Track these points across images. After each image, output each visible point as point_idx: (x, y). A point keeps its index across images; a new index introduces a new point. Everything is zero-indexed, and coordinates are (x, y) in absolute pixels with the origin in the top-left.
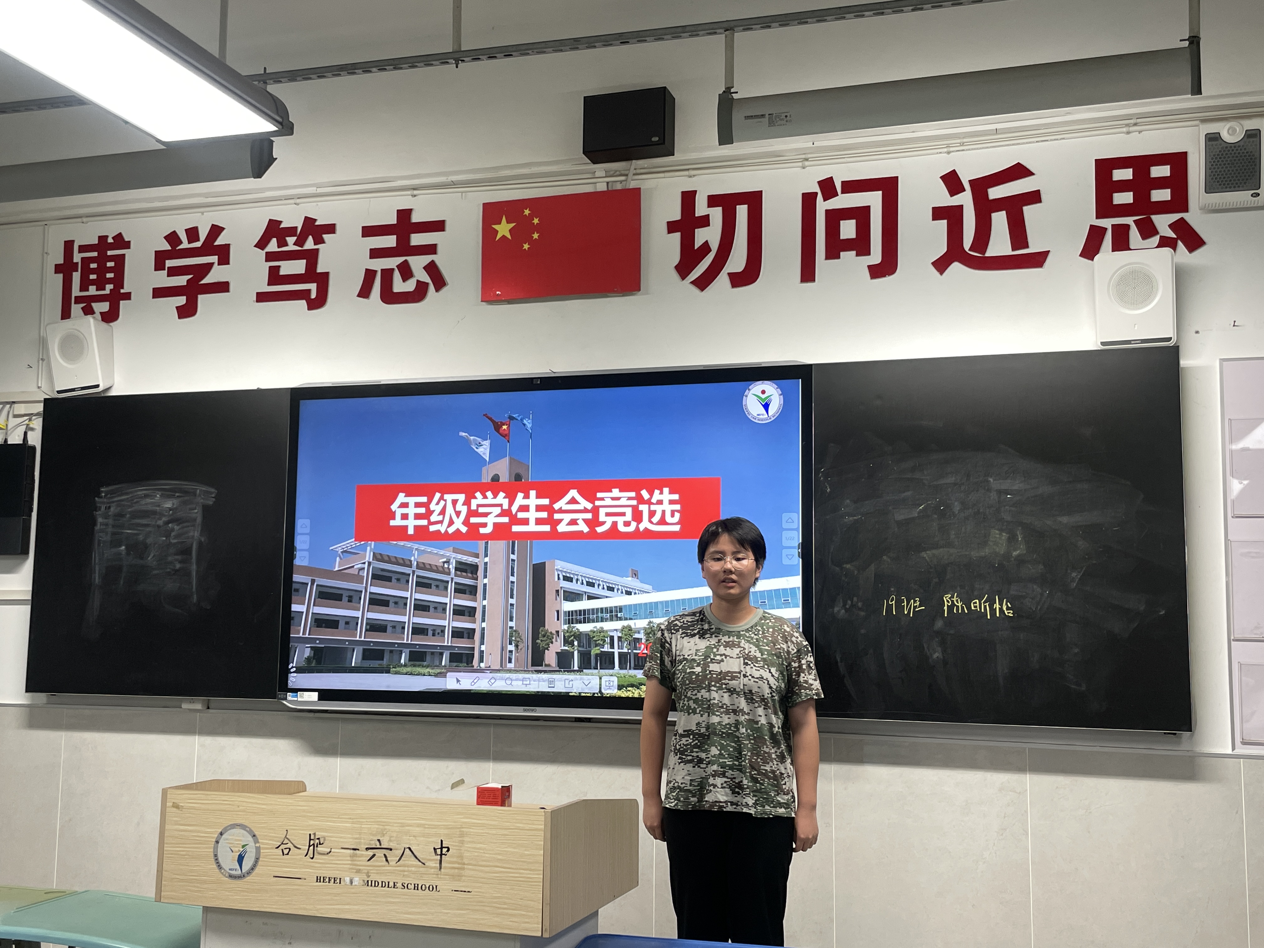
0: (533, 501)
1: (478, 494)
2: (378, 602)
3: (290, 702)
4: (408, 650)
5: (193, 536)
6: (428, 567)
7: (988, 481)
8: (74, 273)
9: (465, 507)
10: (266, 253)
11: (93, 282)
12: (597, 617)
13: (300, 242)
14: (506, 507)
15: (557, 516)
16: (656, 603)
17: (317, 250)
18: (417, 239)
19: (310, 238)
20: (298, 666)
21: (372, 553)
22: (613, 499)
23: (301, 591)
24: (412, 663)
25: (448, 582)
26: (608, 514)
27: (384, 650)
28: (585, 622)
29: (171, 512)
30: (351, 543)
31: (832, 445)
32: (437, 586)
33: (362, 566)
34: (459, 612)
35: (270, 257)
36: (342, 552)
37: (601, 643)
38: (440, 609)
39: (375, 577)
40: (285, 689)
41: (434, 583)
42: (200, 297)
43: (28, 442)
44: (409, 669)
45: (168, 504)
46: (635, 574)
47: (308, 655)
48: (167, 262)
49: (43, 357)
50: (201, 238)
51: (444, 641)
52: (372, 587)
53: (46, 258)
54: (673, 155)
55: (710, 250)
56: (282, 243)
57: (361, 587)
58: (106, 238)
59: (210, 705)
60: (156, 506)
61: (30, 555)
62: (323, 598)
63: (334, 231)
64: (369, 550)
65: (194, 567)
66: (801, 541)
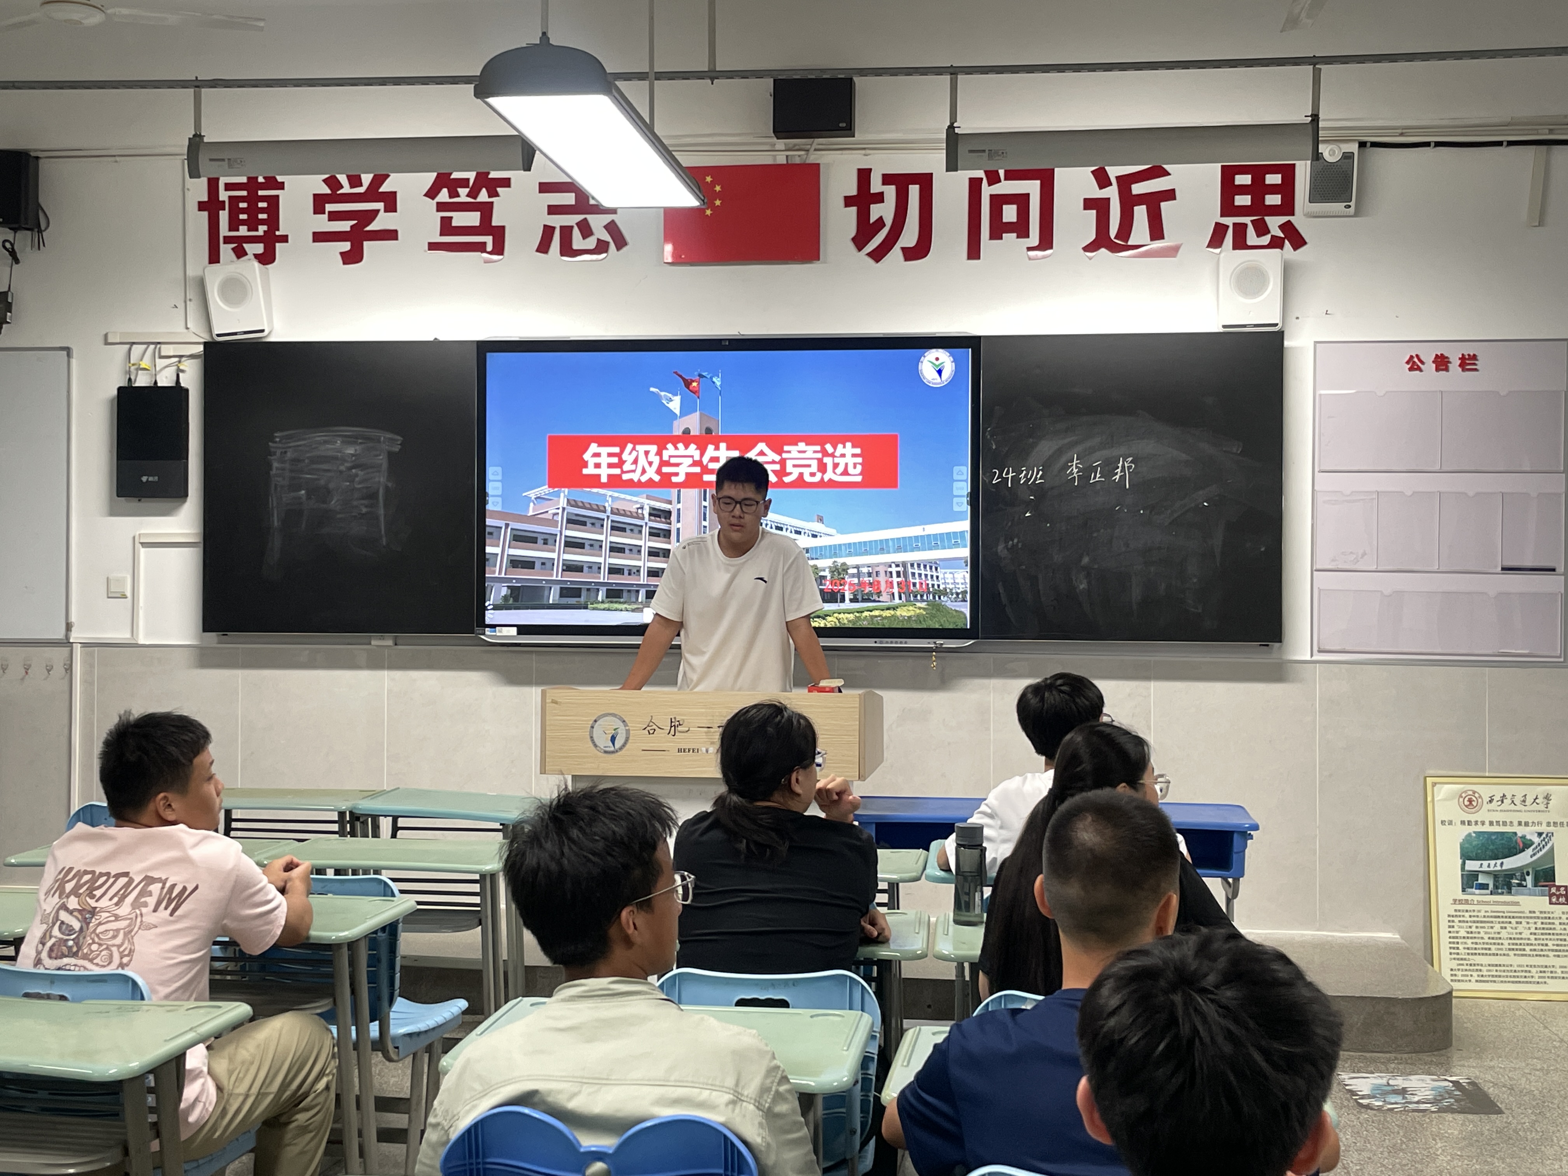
1: (670, 446)
2: (573, 544)
3: (488, 636)
4: (605, 589)
5: (379, 482)
6: (622, 512)
8: (221, 212)
9: (658, 458)
10: (438, 203)
11: (243, 222)
13: (473, 194)
14: (697, 458)
16: (840, 545)
17: (492, 203)
19: (484, 190)
20: (495, 603)
21: (566, 500)
22: (800, 452)
23: (495, 534)
24: (609, 599)
25: (642, 526)
26: (795, 466)
27: (581, 588)
29: (354, 458)
30: (545, 489)
31: (997, 408)
32: (632, 530)
33: (557, 511)
34: (654, 553)
35: (441, 207)
36: (535, 498)
38: (635, 551)
39: (569, 521)
40: (483, 625)
41: (628, 528)
42: (365, 243)
43: (180, 383)
44: (606, 606)
45: (351, 451)
46: (821, 520)
47: (505, 593)
48: (327, 205)
49: (191, 298)
50: (364, 184)
51: (640, 581)
52: (567, 531)
53: (188, 195)
54: (854, 136)
55: (884, 225)
56: (453, 194)
57: (556, 531)
58: (257, 178)
59: (399, 641)
60: (338, 452)
61: (189, 498)
62: (516, 541)
63: (509, 186)
64: (563, 496)
65: (381, 512)
66: (969, 491)
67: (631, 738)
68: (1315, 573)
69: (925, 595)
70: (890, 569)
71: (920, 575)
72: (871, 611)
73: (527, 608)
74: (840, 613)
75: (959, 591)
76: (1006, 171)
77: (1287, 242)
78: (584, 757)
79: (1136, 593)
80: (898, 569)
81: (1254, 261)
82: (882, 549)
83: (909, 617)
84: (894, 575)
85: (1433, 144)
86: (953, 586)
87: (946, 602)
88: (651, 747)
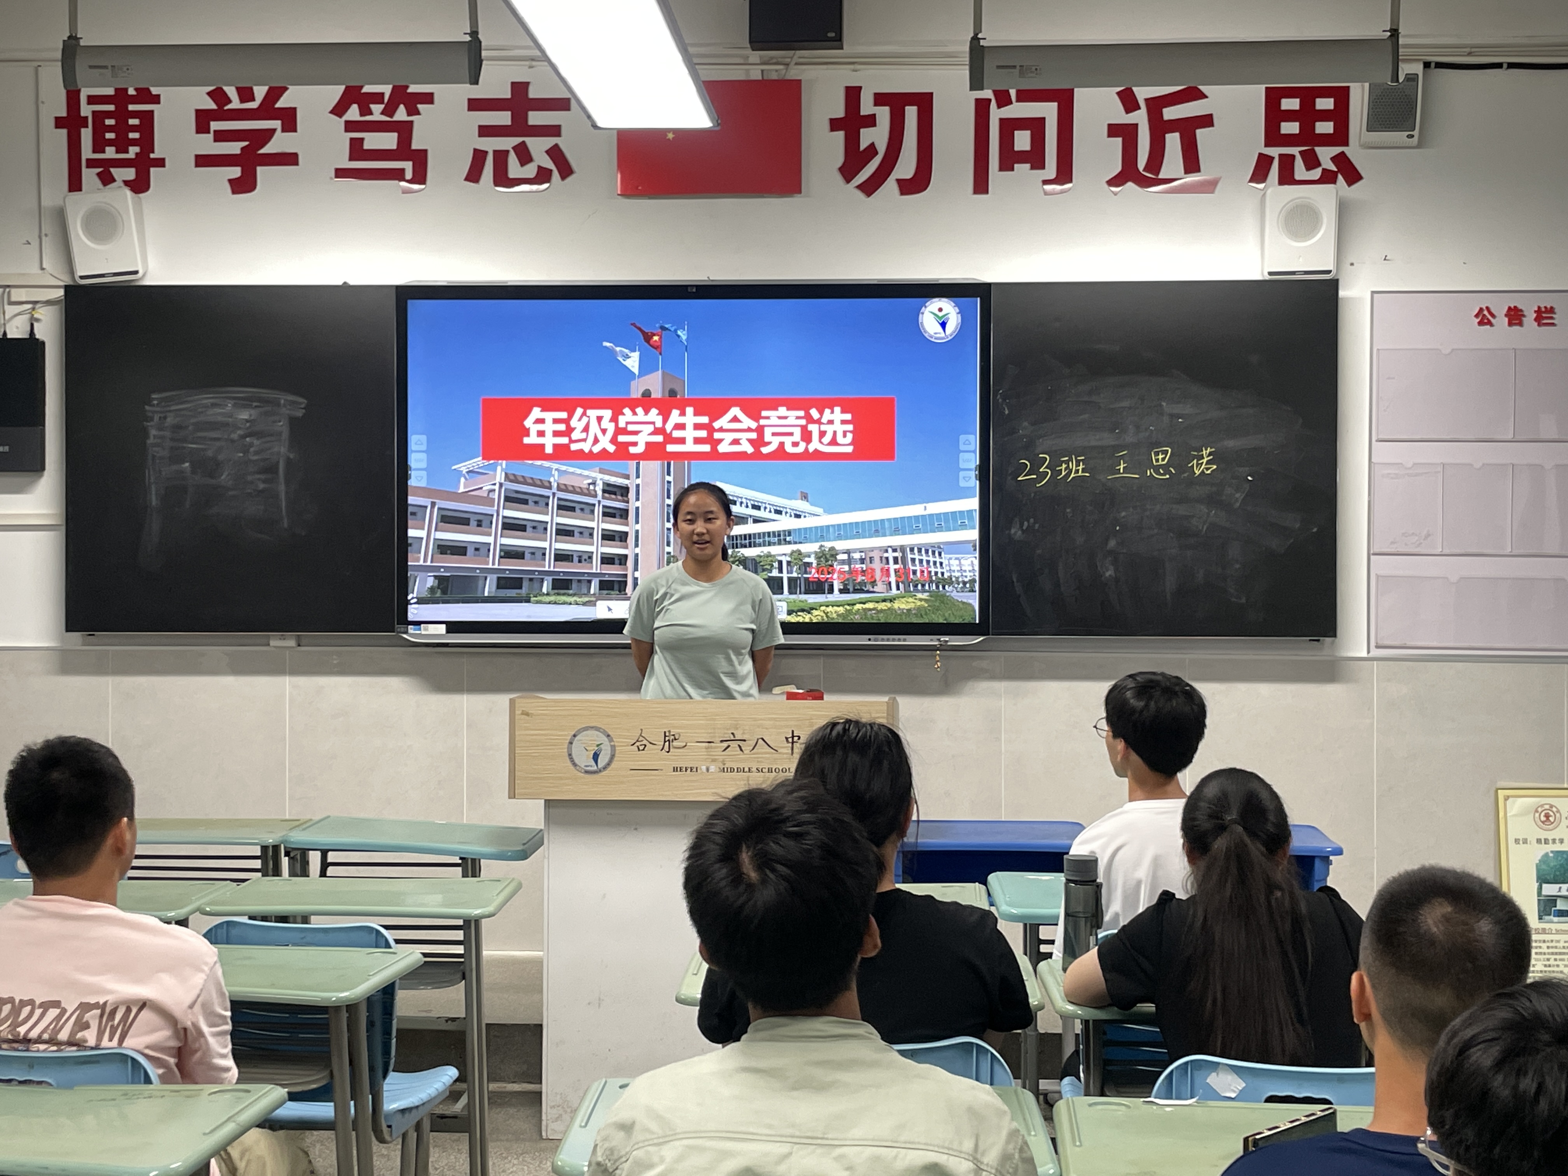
0: (690, 418)
1: (627, 411)
2: (511, 526)
3: (412, 635)
4: (550, 578)
5: (279, 453)
6: (571, 489)
7: (1161, 406)
8: (83, 130)
9: (613, 425)
10: (347, 123)
11: (110, 143)
12: (764, 541)
13: (389, 110)
14: (659, 424)
15: (717, 436)
16: (828, 527)
17: (411, 123)
18: (536, 118)
19: (402, 107)
20: (419, 596)
21: (503, 474)
22: (780, 418)
23: (419, 515)
24: (556, 591)
25: (594, 505)
26: (774, 434)
27: (522, 578)
28: (750, 546)
29: (248, 424)
30: (478, 462)
31: (1010, 366)
32: (582, 510)
33: (493, 487)
34: (608, 537)
35: (350, 126)
36: (467, 472)
37: (769, 567)
38: (586, 533)
39: (508, 499)
40: (405, 621)
41: (578, 506)
42: (259, 169)
43: (34, 335)
44: (552, 598)
45: (244, 415)
46: (805, 497)
47: (431, 584)
48: (212, 123)
49: (47, 233)
50: (256, 99)
51: (592, 568)
52: (505, 511)
53: (43, 109)
54: (842, 48)
55: (876, 153)
56: (365, 110)
57: (492, 510)
58: (126, 90)
59: (303, 642)
60: (229, 417)
61: (46, 473)
62: (445, 522)
63: (431, 102)
64: (500, 471)
65: (282, 488)
66: (978, 463)
67: (616, 755)
68: (1372, 557)
69: (927, 585)
70: (886, 555)
71: (921, 561)
72: (864, 603)
73: (457, 602)
74: (827, 606)
75: (966, 580)
76: (1019, 92)
77: (1340, 177)
78: (561, 778)
79: (1170, 583)
80: (896, 554)
81: (1305, 198)
82: (877, 531)
83: (909, 610)
84: (891, 561)
85: (1505, 66)
86: (960, 574)
87: (952, 592)
88: (641, 765)
